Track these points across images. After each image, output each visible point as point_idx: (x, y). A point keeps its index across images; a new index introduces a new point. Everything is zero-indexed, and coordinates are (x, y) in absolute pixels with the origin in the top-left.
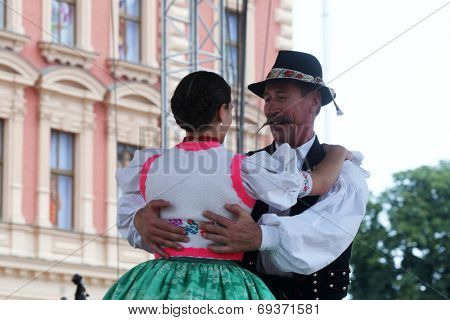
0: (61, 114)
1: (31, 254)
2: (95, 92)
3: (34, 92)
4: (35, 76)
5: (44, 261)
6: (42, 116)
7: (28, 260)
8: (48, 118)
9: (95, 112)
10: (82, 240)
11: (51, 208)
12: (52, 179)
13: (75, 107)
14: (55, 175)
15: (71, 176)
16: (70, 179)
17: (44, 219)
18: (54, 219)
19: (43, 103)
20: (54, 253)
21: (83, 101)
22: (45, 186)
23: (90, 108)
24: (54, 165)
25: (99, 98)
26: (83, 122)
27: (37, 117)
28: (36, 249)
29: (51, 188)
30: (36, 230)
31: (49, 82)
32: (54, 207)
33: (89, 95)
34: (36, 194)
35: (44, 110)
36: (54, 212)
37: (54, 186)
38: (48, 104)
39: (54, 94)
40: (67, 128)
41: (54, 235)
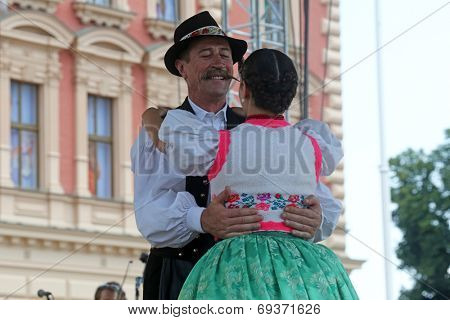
0: (98, 78)
1: (70, 225)
2: (134, 54)
3: (70, 55)
4: (70, 38)
5: (84, 233)
6: (79, 80)
7: (67, 231)
8: (85, 82)
9: (133, 74)
10: (123, 209)
11: (90, 177)
12: (90, 146)
13: (112, 70)
14: (93, 141)
15: (110, 143)
16: (109, 146)
17: (83, 189)
18: (93, 188)
19: (79, 67)
20: (94, 223)
21: (120, 64)
22: (83, 155)
23: (128, 70)
24: (92, 132)
25: (137, 60)
26: (121, 86)
27: (73, 82)
28: (76, 220)
29: (89, 156)
30: (74, 200)
31: (85, 44)
32: (93, 175)
33: (127, 58)
34: (74, 162)
35: (81, 75)
36: (93, 181)
37: (93, 154)
38: (84, 68)
39: (91, 57)
40: (105, 92)
41: (93, 205)
